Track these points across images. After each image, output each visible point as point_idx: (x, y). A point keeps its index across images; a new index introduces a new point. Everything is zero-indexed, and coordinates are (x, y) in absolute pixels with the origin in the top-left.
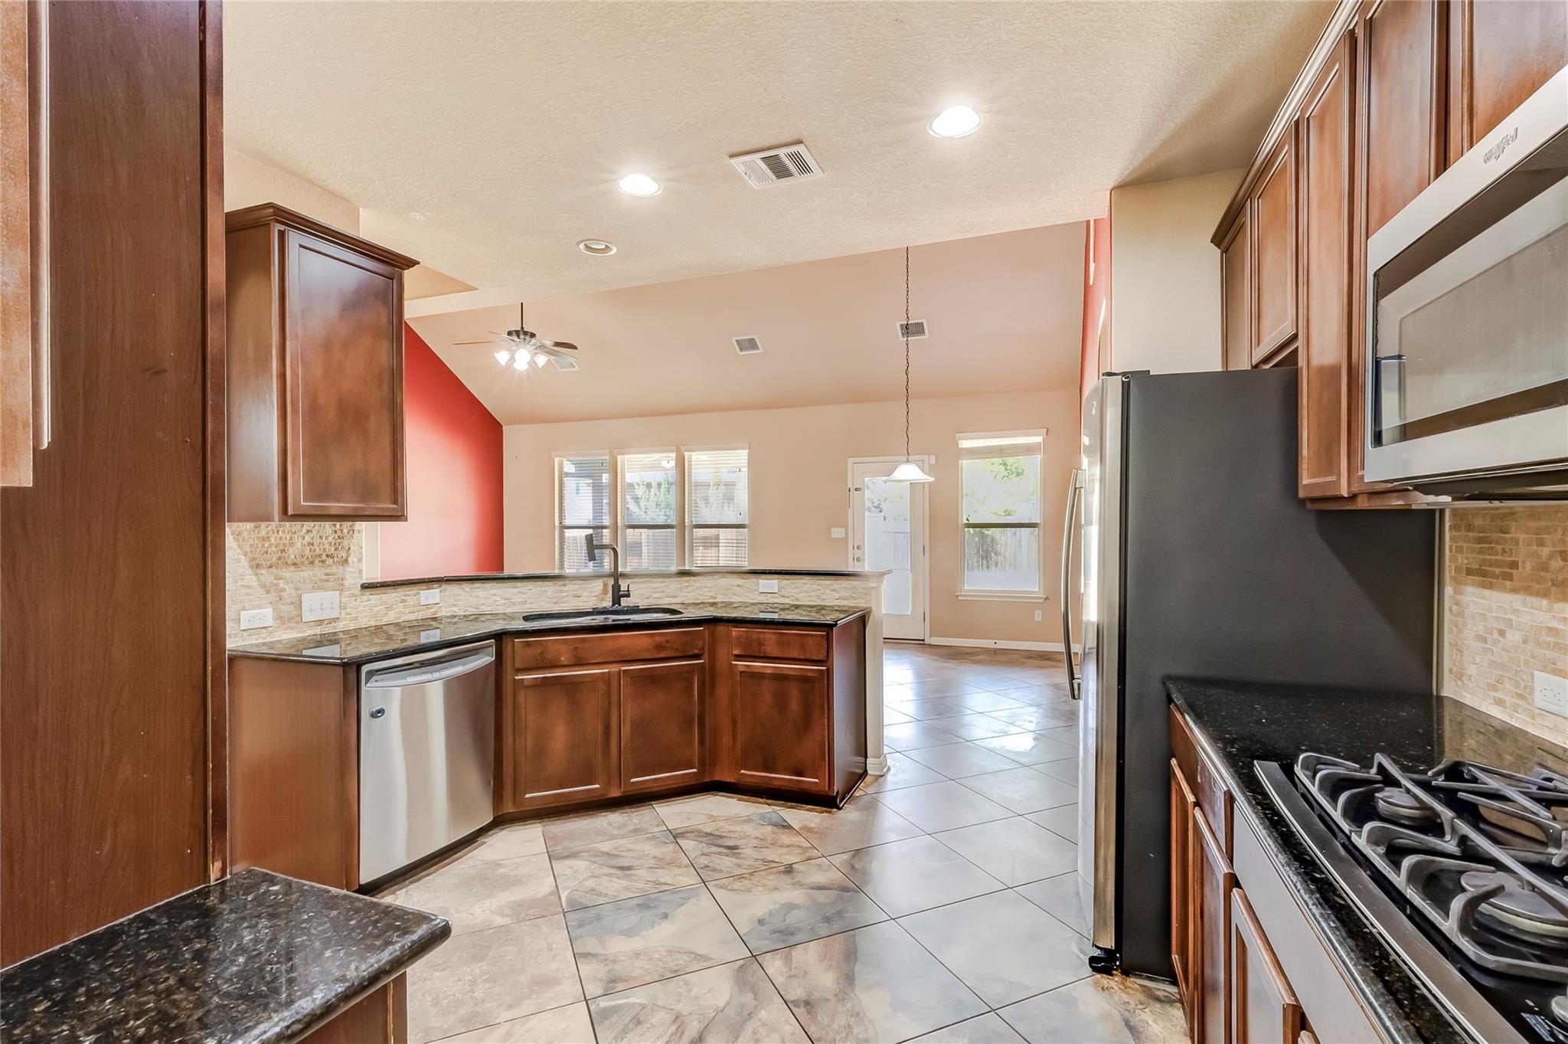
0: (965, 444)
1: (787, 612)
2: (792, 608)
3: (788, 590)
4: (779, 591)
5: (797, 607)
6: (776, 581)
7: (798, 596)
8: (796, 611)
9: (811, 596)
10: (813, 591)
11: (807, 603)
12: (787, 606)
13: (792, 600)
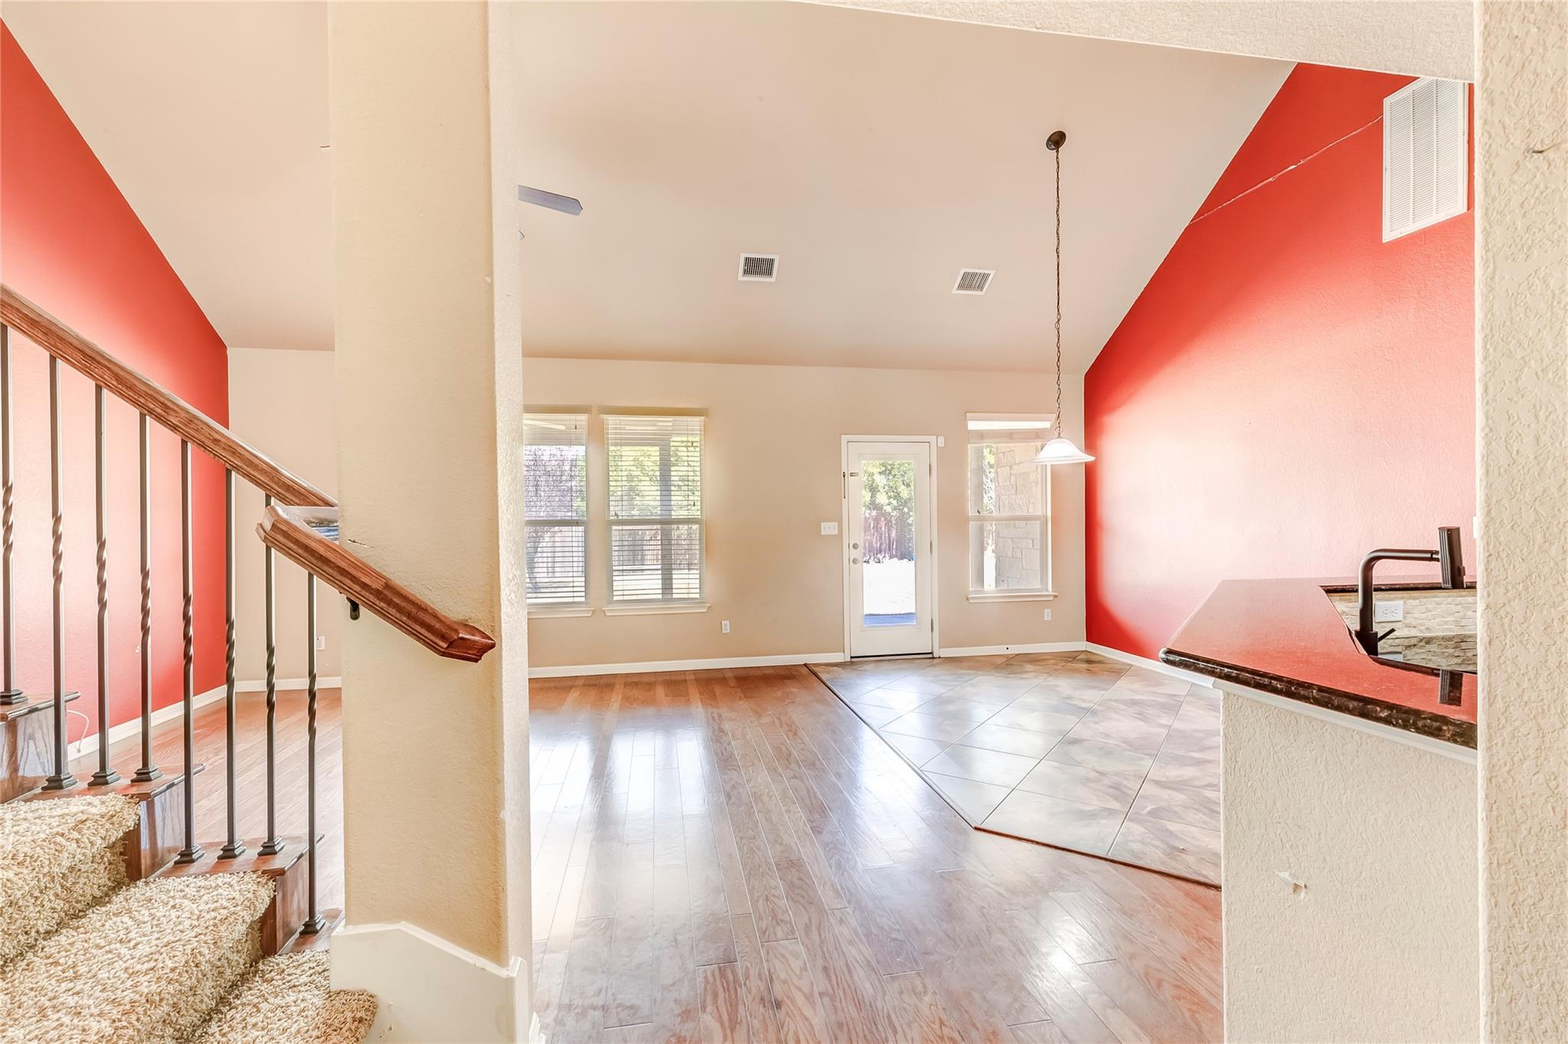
0: (973, 425)
1: (1415, 650)
2: (1421, 644)
3: (1415, 615)
4: (1404, 617)
5: (1429, 641)
6: (1401, 602)
7: (1429, 624)
8: (1428, 647)
9: (1446, 623)
10: (1450, 614)
11: (1441, 634)
12: (1414, 641)
13: (1421, 631)
